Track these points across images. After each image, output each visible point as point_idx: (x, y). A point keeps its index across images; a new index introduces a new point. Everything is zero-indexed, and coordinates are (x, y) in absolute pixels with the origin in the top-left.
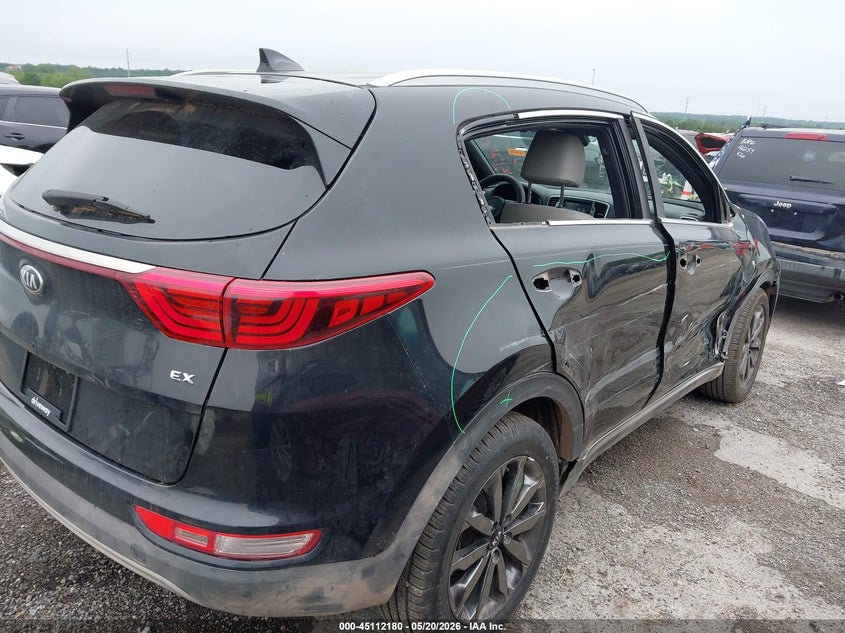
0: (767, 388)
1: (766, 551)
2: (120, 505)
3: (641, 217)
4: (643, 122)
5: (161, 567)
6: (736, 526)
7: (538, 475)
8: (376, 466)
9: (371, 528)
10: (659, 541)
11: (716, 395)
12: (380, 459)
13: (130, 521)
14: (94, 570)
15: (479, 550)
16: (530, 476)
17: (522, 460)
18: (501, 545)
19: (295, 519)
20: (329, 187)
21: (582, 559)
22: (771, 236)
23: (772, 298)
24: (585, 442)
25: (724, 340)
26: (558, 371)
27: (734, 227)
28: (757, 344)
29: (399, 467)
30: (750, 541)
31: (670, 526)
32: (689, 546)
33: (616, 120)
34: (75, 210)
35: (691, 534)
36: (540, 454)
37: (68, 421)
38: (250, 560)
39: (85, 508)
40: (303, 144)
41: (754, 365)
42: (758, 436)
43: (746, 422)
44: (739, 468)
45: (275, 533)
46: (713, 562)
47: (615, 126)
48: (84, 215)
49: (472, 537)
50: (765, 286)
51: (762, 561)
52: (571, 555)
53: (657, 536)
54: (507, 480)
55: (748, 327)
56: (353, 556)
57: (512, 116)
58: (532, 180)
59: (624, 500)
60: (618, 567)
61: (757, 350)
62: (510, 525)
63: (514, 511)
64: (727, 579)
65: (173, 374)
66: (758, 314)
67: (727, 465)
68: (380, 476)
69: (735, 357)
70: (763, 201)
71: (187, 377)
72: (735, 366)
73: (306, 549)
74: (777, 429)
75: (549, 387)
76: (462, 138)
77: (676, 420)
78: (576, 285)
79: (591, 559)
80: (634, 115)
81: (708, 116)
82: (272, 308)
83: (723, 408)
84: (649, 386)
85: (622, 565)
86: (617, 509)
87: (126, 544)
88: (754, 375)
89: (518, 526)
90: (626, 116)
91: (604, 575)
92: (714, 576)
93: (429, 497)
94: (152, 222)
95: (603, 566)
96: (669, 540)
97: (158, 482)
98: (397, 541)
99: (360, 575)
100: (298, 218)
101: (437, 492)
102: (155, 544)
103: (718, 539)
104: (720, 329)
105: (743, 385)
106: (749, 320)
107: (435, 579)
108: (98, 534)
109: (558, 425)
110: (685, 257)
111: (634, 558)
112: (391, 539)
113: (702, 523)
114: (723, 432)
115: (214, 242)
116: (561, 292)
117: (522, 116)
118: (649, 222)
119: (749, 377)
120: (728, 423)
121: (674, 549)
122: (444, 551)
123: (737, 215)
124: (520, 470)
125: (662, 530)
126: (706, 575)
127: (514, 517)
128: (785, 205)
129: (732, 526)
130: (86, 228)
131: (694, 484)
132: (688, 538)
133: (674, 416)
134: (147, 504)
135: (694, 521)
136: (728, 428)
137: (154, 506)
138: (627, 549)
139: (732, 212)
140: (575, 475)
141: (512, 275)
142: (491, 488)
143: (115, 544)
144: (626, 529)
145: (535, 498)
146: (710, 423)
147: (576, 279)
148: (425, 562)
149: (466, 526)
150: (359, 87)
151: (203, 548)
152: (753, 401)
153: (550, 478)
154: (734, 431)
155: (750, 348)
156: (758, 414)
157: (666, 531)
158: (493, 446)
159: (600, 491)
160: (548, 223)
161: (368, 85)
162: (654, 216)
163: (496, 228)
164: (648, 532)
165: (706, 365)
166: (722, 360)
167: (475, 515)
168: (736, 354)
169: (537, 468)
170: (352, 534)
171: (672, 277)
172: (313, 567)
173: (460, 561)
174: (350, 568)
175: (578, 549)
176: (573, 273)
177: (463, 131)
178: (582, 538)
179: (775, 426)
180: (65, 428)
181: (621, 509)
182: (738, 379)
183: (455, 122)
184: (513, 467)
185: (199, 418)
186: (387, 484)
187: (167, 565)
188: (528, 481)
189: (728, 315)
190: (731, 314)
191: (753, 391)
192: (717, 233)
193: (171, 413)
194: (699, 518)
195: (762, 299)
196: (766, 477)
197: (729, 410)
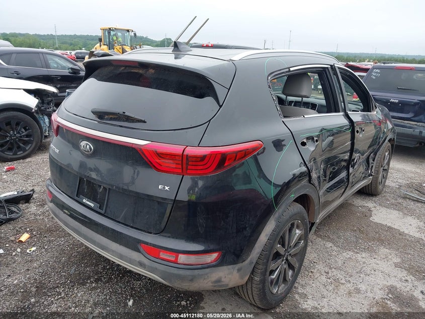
0: (391, 188)
1: (398, 261)
2: (133, 244)
3: (339, 112)
4: (339, 68)
5: (152, 270)
6: (384, 251)
7: (301, 228)
8: (243, 224)
9: (242, 250)
10: (350, 258)
11: (368, 192)
12: (245, 221)
13: (138, 251)
14: (101, 276)
15: (280, 261)
16: (298, 229)
17: (296, 222)
18: (287, 260)
19: (212, 247)
20: (221, 106)
21: (317, 266)
22: (392, 116)
23: (392, 145)
24: (319, 213)
25: (372, 166)
26: (311, 182)
27: (377, 114)
28: (386, 168)
29: (252, 225)
30: (390, 257)
31: (354, 251)
32: (364, 260)
33: (327, 68)
34: (106, 117)
35: (364, 255)
36: (303, 220)
37: (104, 209)
38: (193, 265)
39: (114, 246)
40: (208, 88)
41: (385, 177)
42: (389, 210)
43: (383, 204)
44: (382, 225)
45: (204, 253)
46: (376, 267)
47: (327, 71)
48: (111, 119)
49: (277, 256)
50: (390, 141)
51: (396, 265)
52: (312, 265)
53: (349, 256)
54: (290, 230)
55: (382, 159)
56: (234, 263)
57: (288, 70)
58: (287, 95)
59: (332, 241)
60: (333, 270)
61: (386, 170)
62: (291, 250)
63: (292, 244)
64: (382, 274)
65: (160, 187)
66: (387, 154)
67: (376, 224)
68: (245, 228)
69: (377, 174)
70: (384, 99)
71: (167, 188)
72: (377, 178)
73: (216, 260)
74: (396, 207)
75: (308, 190)
76: (269, 81)
77: (350, 204)
78: (316, 144)
79: (320, 267)
80: (335, 65)
81: (348, 53)
82: (202, 158)
83: (371, 198)
84: (343, 188)
85: (335, 269)
86: (329, 245)
87: (136, 261)
88: (385, 182)
89: (293, 251)
90: (331, 66)
91: (328, 273)
92: (376, 273)
93: (264, 237)
94: (146, 122)
95: (327, 269)
96: (354, 257)
97: (151, 233)
98: (251, 257)
99: (236, 271)
100: (210, 120)
101: (266, 235)
102: (150, 260)
103: (376, 257)
104: (371, 161)
105: (380, 187)
106: (383, 157)
107: (264, 274)
108: (121, 257)
109: (308, 206)
110: (358, 129)
111: (340, 266)
112: (249, 255)
113: (369, 250)
114: (373, 209)
115: (176, 131)
116: (311, 147)
117: (291, 69)
118: (342, 113)
119: (383, 183)
120: (375, 205)
121: (357, 261)
122: (268, 262)
123: (378, 108)
124: (295, 226)
125: (351, 253)
126: (373, 272)
127: (292, 247)
128: (395, 101)
129: (382, 250)
130: (115, 125)
131: (362, 232)
132: (362, 256)
133: (349, 202)
134: (147, 243)
135: (364, 249)
136: (375, 207)
137: (150, 243)
138: (336, 262)
139: (375, 106)
140: (314, 228)
141: (292, 141)
142: (284, 234)
143: (131, 261)
144: (334, 253)
145: (300, 239)
146: (366, 205)
147: (317, 141)
148: (261, 266)
149: (275, 251)
150: (227, 61)
151: (173, 261)
152: (385, 194)
153: (306, 230)
154: (378, 208)
155: (383, 169)
156: (387, 200)
157: (352, 253)
158: (286, 216)
159: (320, 236)
160: (304, 117)
161: (230, 60)
162: (345, 110)
163: (285, 120)
164: (345, 254)
165: (364, 178)
166: (372, 175)
167: (279, 246)
168: (378, 172)
169: (301, 225)
170: (234, 254)
171: (353, 138)
172: (219, 268)
173: (272, 266)
174: (233, 268)
175: (314, 262)
176: (315, 139)
177: (270, 78)
178: (315, 257)
179: (396, 205)
180: (103, 212)
181: (331, 244)
182: (378, 184)
183: (267, 75)
184: (293, 225)
185: (172, 205)
186: (248, 232)
187: (156, 269)
188: (298, 231)
189: (374, 154)
190: (375, 154)
191: (384, 189)
192: (370, 117)
193: (158, 204)
194: (366, 248)
195: (388, 147)
196: (394, 229)
197: (374, 199)
